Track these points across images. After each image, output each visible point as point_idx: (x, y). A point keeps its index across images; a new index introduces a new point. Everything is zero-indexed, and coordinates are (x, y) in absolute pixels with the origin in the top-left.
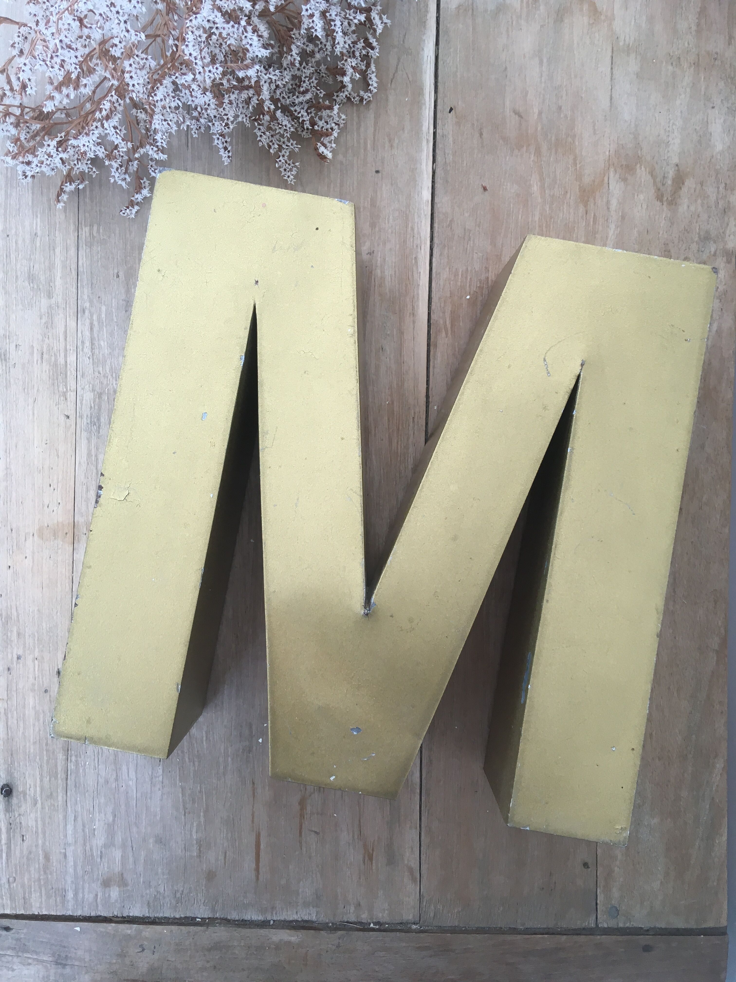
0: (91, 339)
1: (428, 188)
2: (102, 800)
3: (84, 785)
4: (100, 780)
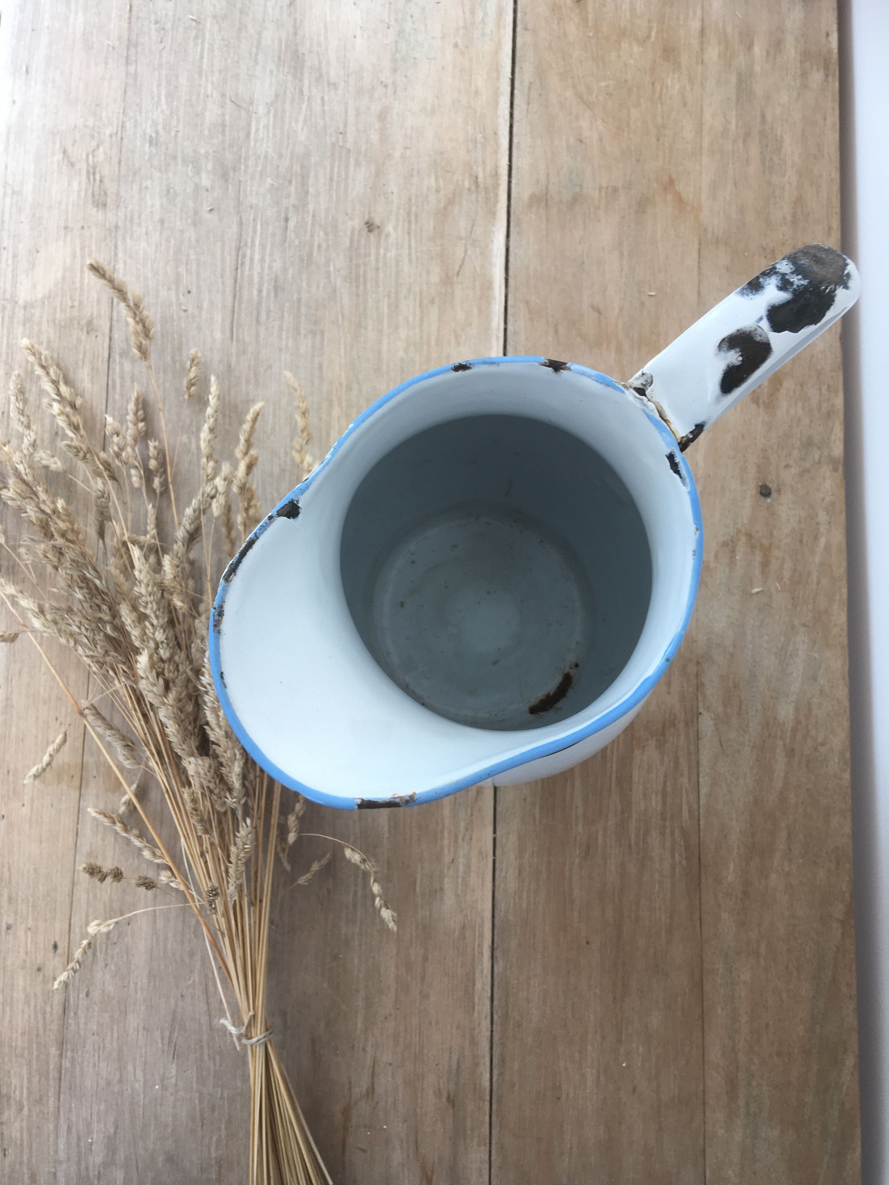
2: (102, 1107)
3: (80, 1087)
4: (100, 1081)
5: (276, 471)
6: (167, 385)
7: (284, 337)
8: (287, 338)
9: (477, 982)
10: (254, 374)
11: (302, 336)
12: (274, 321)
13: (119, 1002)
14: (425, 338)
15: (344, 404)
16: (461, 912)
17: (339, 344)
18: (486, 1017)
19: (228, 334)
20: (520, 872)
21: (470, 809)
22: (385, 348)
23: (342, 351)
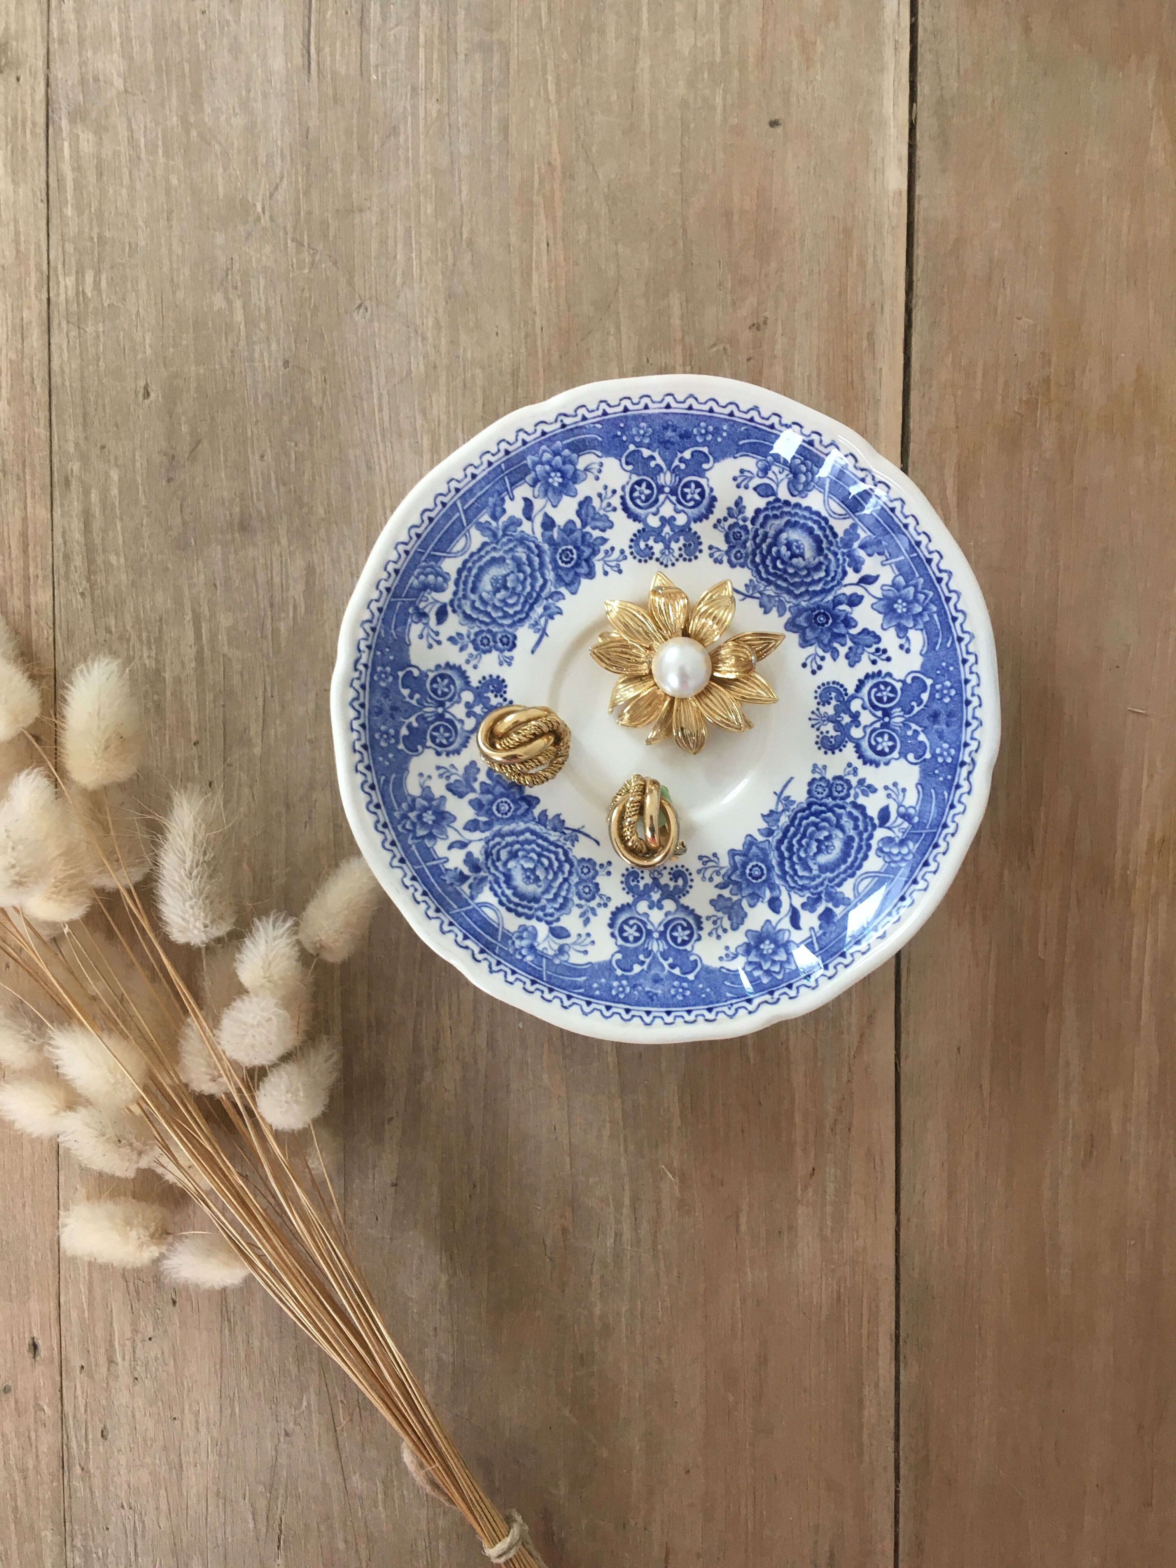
0: (88, 550)
1: (900, 159)
5: (418, 367)
6: (174, 181)
7: (422, 61)
8: (429, 61)
9: (867, 1403)
10: (359, 148)
11: (461, 57)
12: (397, 25)
13: (165, 1448)
14: (734, 50)
15: (559, 214)
16: (833, 1271)
17: (545, 73)
18: (885, 1468)
19: (298, 59)
20: (950, 1194)
21: (845, 1070)
22: (645, 77)
23: (551, 87)
